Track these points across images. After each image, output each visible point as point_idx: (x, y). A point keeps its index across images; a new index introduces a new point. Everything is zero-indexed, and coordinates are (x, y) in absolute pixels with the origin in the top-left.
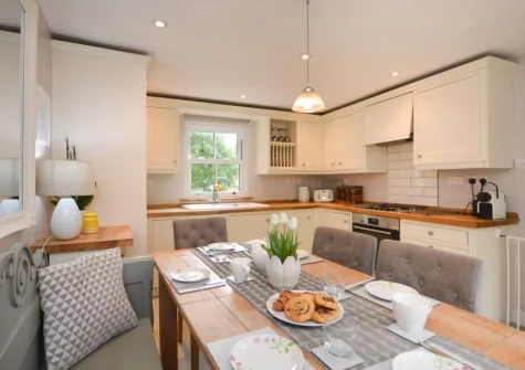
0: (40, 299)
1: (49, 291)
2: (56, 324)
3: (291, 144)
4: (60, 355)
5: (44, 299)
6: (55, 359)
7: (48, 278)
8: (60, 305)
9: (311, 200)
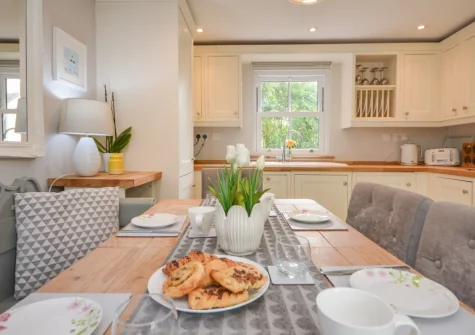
0: (15, 221)
1: (22, 215)
2: (26, 247)
3: (388, 87)
4: (27, 278)
5: (18, 222)
6: (22, 281)
7: (23, 203)
8: (31, 230)
9: (422, 163)
